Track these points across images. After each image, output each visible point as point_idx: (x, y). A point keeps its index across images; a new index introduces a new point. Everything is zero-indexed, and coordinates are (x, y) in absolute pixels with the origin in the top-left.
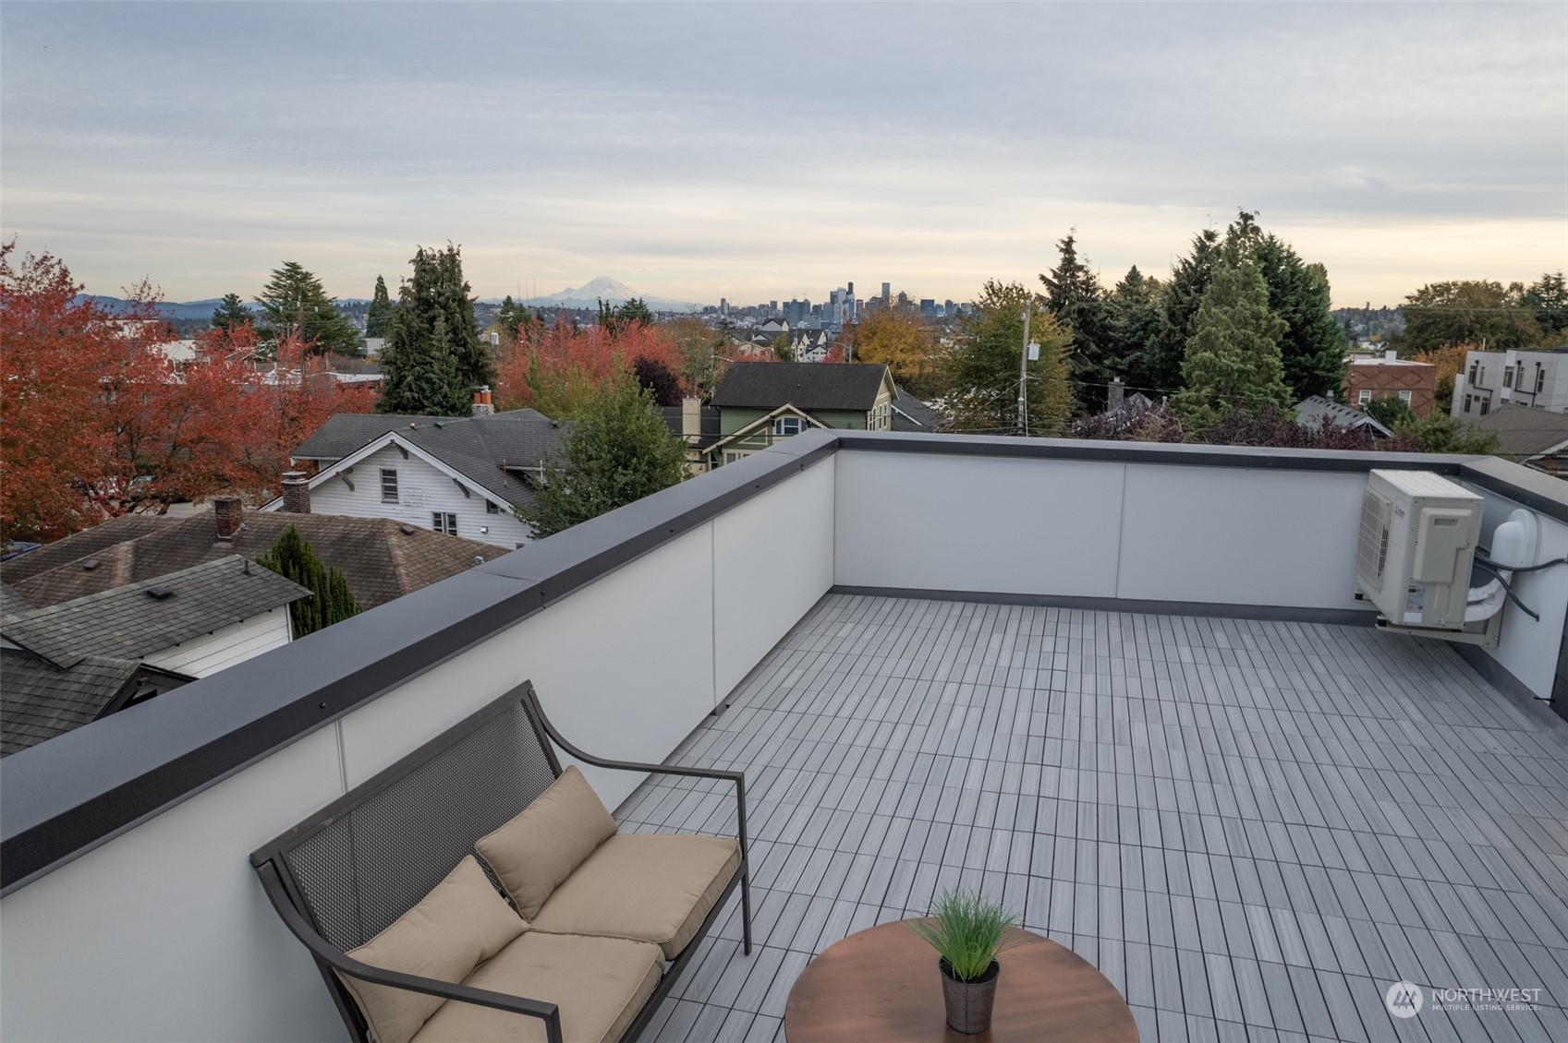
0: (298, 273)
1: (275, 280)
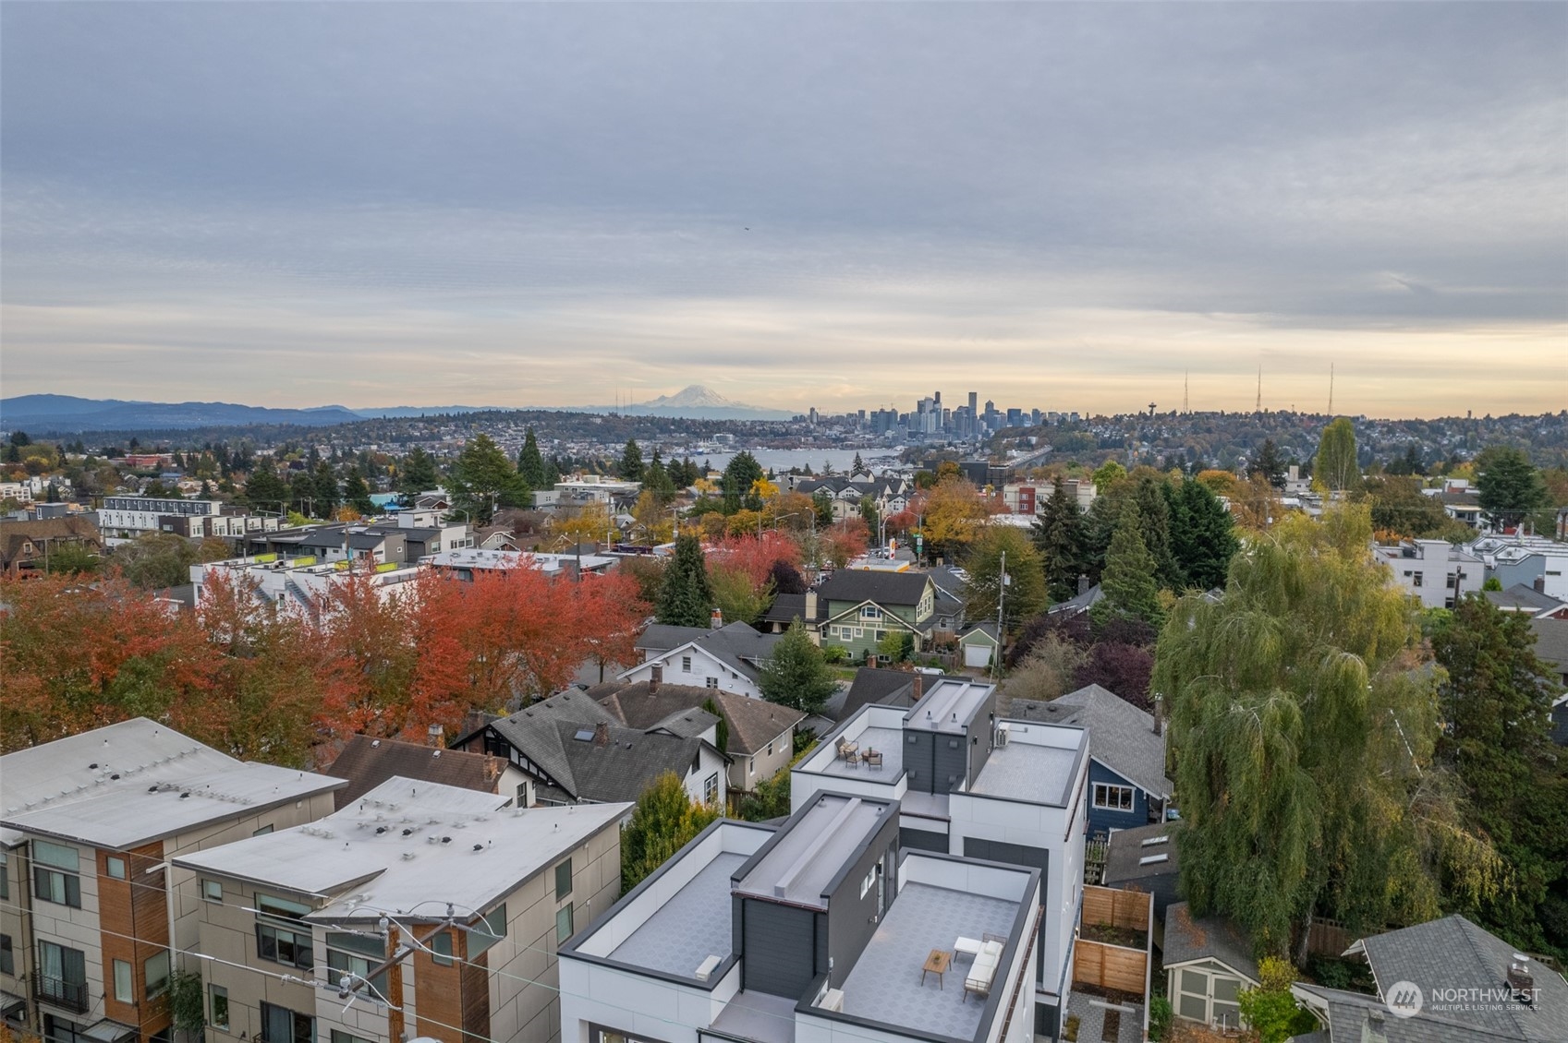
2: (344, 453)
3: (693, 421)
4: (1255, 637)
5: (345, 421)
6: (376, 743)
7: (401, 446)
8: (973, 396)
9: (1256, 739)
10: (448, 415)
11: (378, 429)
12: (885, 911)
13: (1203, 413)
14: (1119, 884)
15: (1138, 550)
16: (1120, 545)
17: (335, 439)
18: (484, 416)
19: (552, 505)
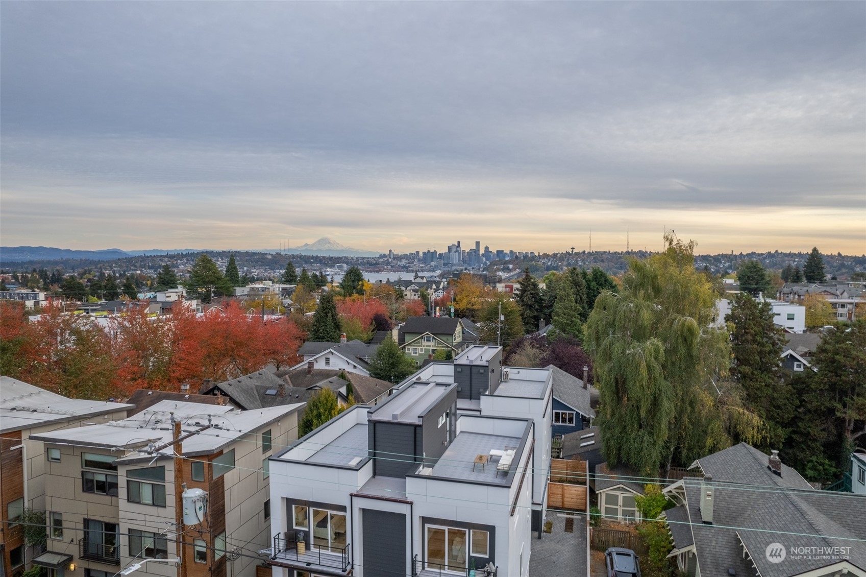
2: (120, 275)
3: (324, 257)
4: (639, 313)
5: (121, 257)
6: (150, 393)
7: (154, 271)
8: (478, 243)
9: (642, 362)
10: (182, 254)
11: (141, 262)
12: (451, 442)
13: (599, 252)
14: (569, 457)
15: (571, 301)
16: (561, 298)
17: (115, 267)
19: (246, 295)
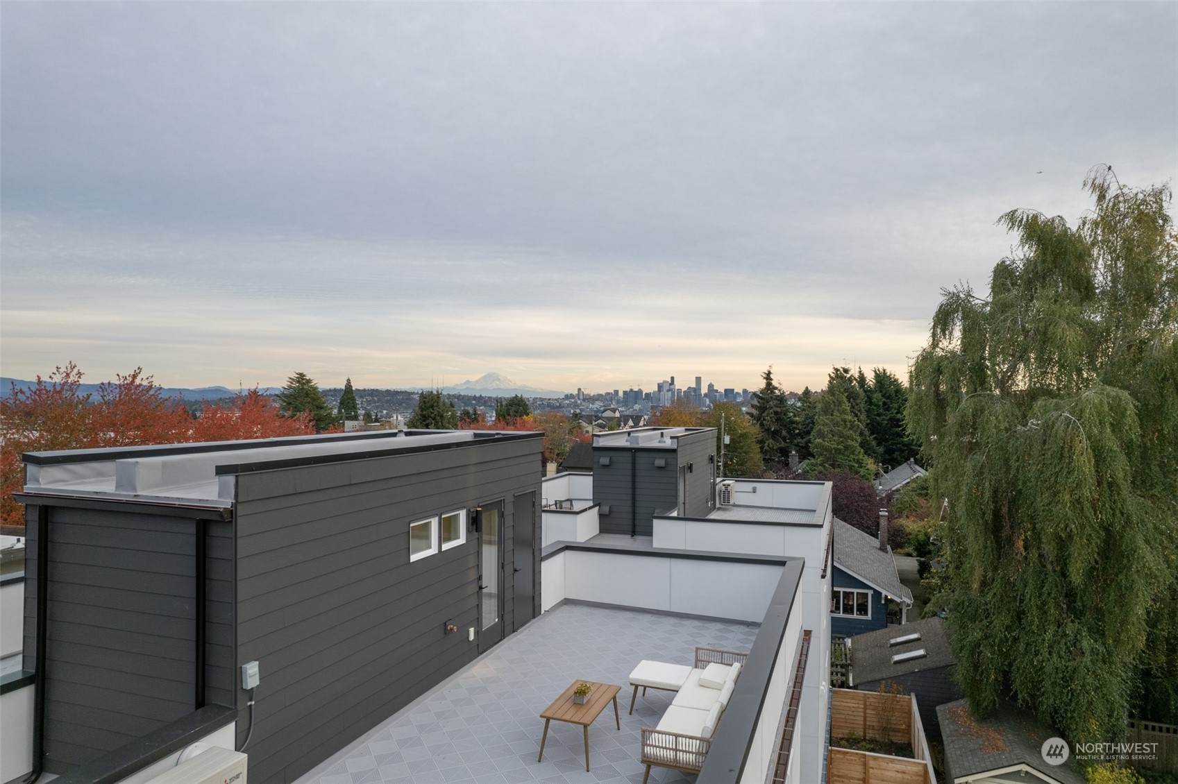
0: (303, 379)
1: (289, 384)
8: (698, 380)
9: (1078, 439)
15: (844, 412)
16: (827, 407)
18: (330, 393)
